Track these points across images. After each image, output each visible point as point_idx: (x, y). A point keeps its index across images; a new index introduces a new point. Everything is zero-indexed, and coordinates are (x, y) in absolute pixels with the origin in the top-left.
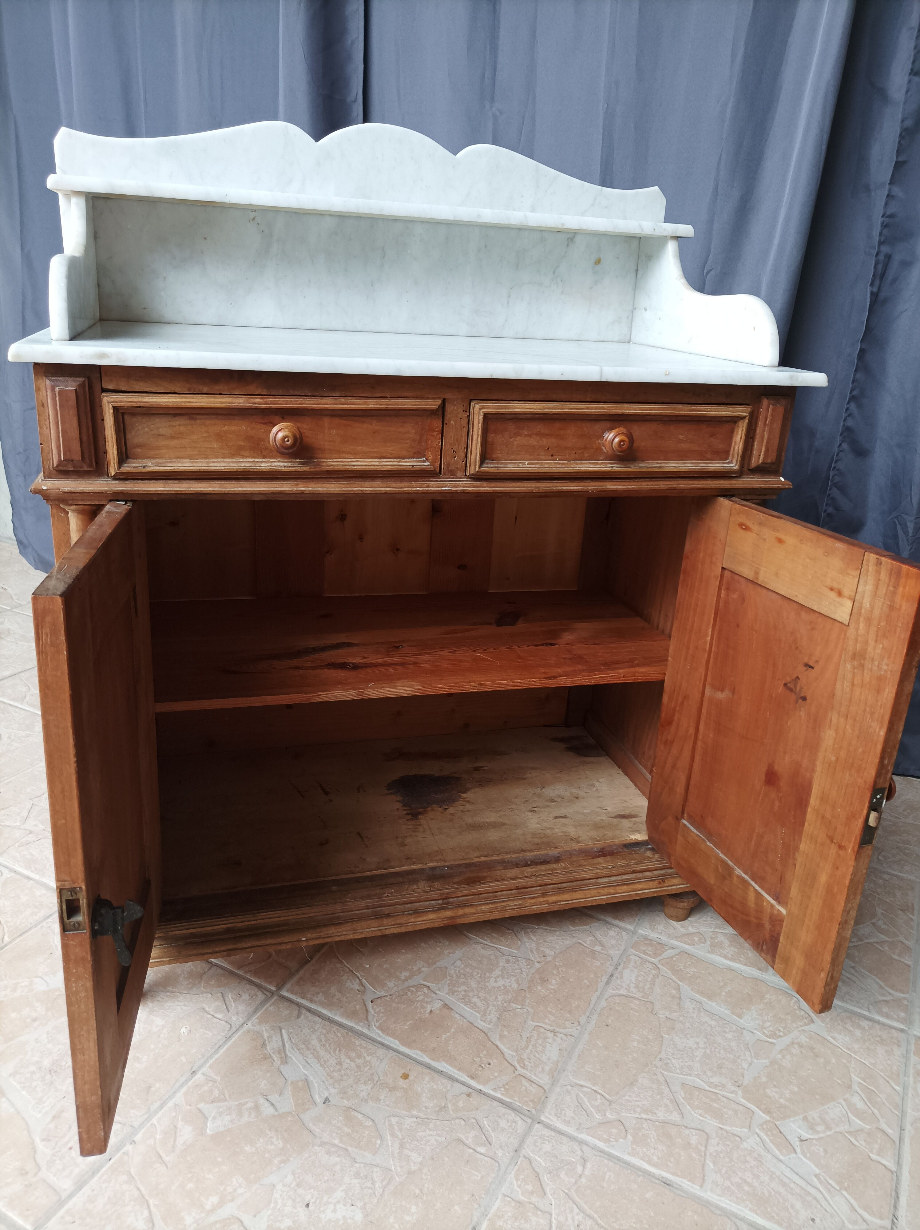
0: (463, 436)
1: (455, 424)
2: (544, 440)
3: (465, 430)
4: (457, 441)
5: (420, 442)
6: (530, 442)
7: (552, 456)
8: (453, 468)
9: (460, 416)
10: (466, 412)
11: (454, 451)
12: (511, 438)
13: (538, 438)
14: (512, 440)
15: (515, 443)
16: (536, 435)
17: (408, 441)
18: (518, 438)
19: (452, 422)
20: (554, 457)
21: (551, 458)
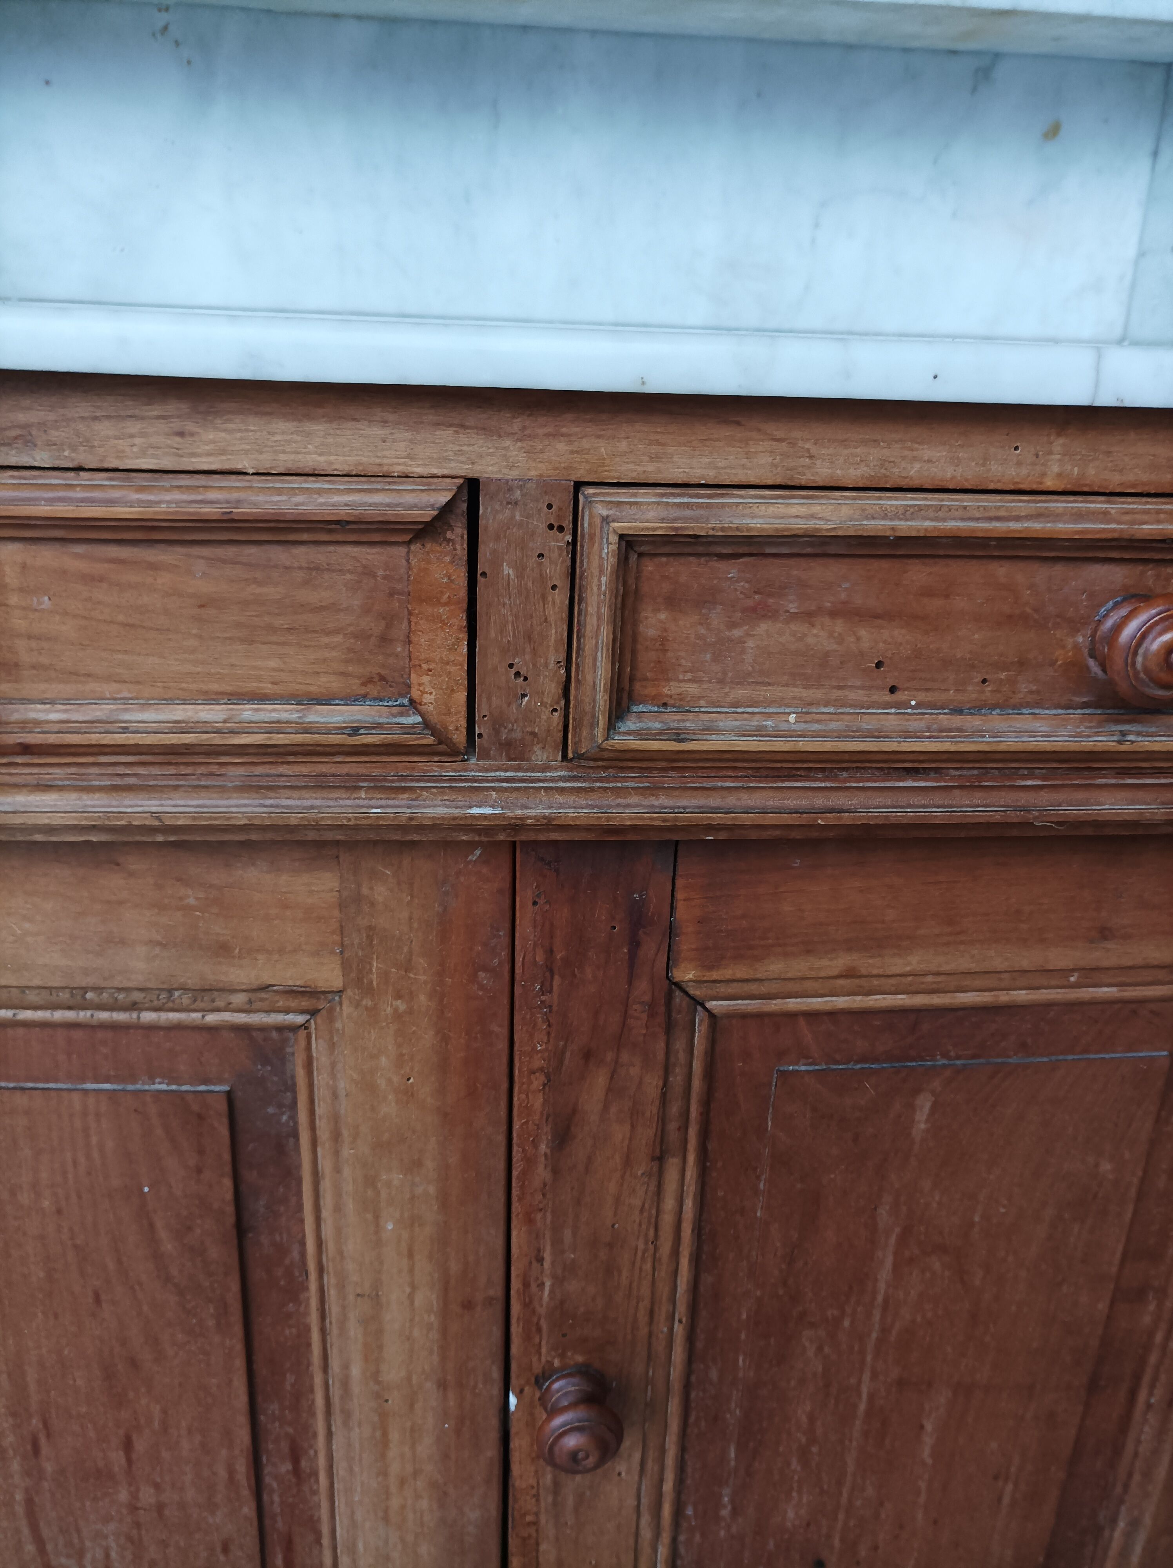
0: (552, 619)
1: (520, 576)
2: (863, 633)
3: (560, 598)
4: (529, 638)
5: (385, 640)
6: (810, 640)
7: (893, 690)
8: (517, 735)
9: (537, 545)
10: (561, 529)
11: (517, 674)
12: (733, 625)
13: (839, 626)
14: (737, 633)
15: (751, 643)
16: (834, 614)
17: (339, 638)
18: (763, 627)
19: (507, 570)
20: (899, 696)
21: (888, 697)
